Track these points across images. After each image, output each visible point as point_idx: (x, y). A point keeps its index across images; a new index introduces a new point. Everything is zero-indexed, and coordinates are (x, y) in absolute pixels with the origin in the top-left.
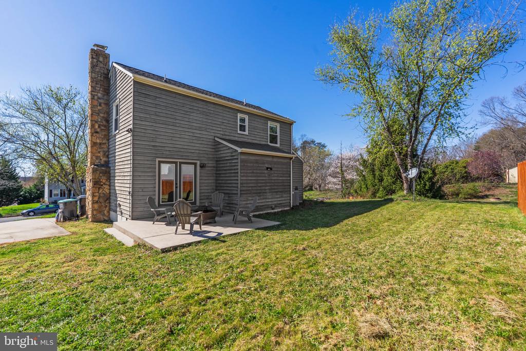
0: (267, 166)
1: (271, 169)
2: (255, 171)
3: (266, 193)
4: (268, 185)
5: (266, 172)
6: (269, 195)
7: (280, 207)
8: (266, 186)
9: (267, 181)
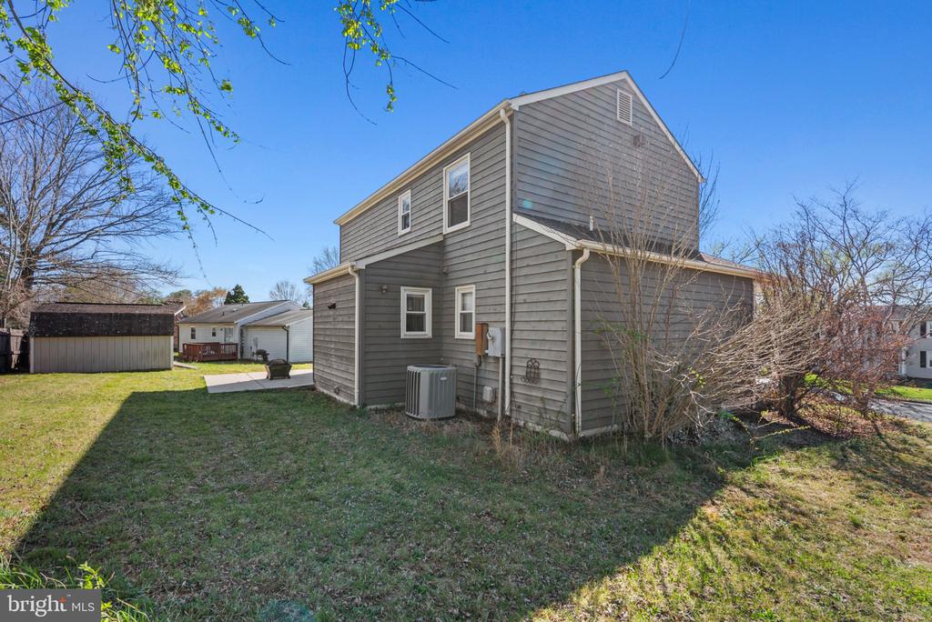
0: (332, 301)
1: (335, 306)
2: (323, 314)
3: (331, 355)
4: (333, 340)
5: (331, 313)
6: (334, 361)
7: (345, 395)
8: (332, 343)
9: (332, 332)
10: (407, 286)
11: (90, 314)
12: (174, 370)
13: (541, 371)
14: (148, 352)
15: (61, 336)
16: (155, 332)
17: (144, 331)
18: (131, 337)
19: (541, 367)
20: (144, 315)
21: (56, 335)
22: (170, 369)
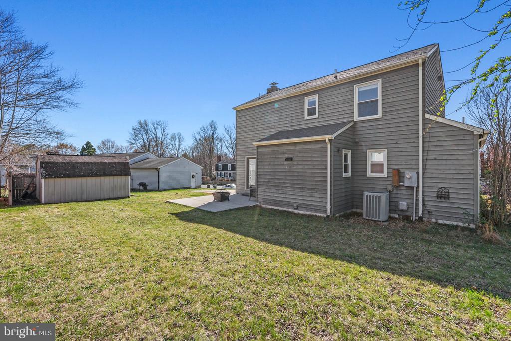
0: (287, 156)
1: (292, 159)
2: (272, 163)
3: (286, 187)
4: (288, 178)
5: (285, 163)
6: (290, 191)
7: (307, 209)
8: (287, 180)
9: (288, 174)
10: (346, 149)
11: (79, 163)
12: (131, 198)
13: (450, 194)
14: (116, 187)
15: (62, 177)
16: (120, 173)
17: (113, 173)
18: (106, 177)
19: (450, 192)
20: (111, 163)
21: (60, 177)
22: (128, 197)
